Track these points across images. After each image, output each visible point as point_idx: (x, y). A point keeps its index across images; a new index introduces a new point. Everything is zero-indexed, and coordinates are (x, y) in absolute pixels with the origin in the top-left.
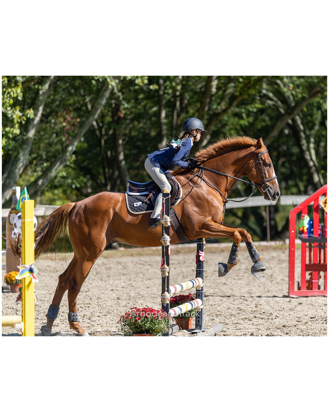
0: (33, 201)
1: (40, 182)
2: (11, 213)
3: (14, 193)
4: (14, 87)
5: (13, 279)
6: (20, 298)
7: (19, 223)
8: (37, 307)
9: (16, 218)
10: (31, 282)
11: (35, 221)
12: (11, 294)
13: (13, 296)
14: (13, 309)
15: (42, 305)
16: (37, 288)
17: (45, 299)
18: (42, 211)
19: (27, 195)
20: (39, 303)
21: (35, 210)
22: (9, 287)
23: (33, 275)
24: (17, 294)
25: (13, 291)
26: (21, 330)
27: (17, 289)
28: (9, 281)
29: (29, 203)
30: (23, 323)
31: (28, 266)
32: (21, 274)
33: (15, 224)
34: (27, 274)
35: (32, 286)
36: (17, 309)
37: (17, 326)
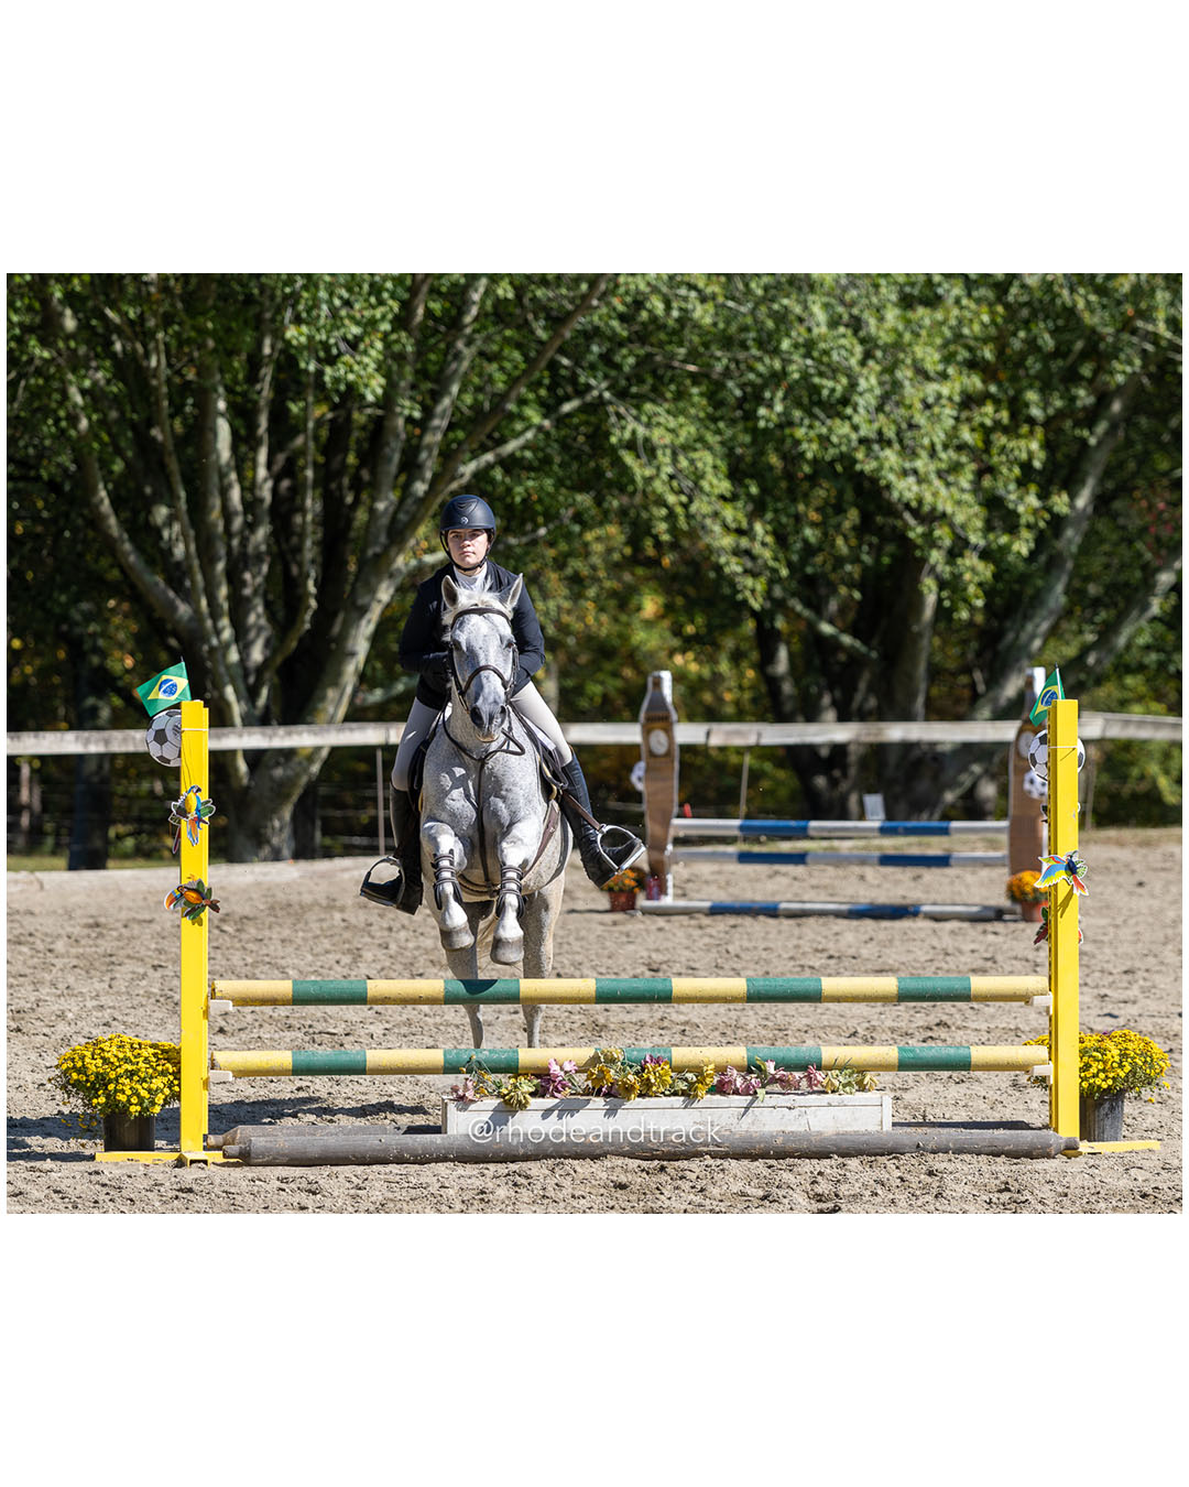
0: (1075, 702)
1: (1091, 660)
2: (1020, 732)
3: (1030, 682)
4: (1025, 437)
5: (1028, 889)
6: (1043, 934)
7: (1041, 754)
8: (1086, 958)
9: (1036, 742)
10: (1070, 895)
11: (1080, 748)
12: (1022, 925)
13: (1029, 931)
14: (1027, 960)
15: (1097, 952)
16: (1083, 911)
17: (1106, 939)
18: (1096, 726)
19: (1059, 689)
20: (1088, 948)
21: (1080, 725)
22: (1018, 908)
23: (1075, 879)
24: (1036, 927)
25: (1027, 918)
26: (1048, 1012)
27: (1038, 914)
28: (1017, 894)
29: (1067, 708)
30: (1051, 995)
31: (1063, 855)
32: (1045, 876)
33: (1032, 755)
34: (1060, 877)
35: (1074, 903)
36: (1038, 960)
37: (1037, 1000)
